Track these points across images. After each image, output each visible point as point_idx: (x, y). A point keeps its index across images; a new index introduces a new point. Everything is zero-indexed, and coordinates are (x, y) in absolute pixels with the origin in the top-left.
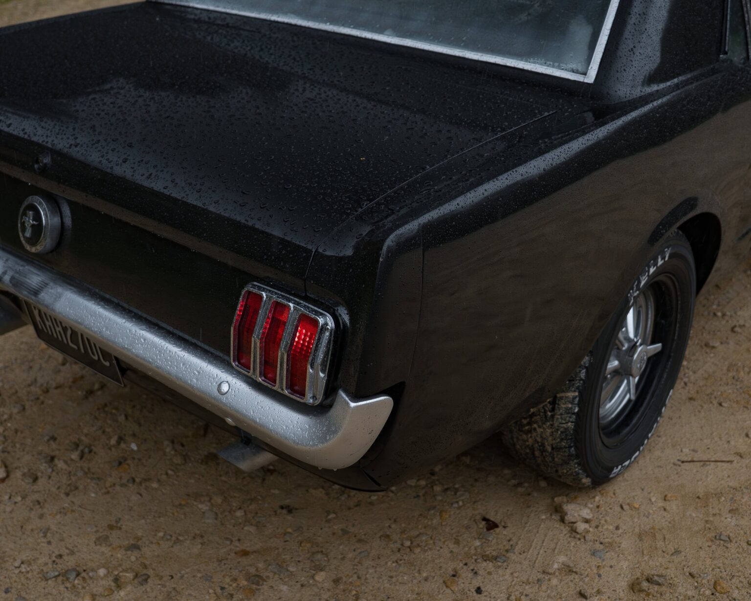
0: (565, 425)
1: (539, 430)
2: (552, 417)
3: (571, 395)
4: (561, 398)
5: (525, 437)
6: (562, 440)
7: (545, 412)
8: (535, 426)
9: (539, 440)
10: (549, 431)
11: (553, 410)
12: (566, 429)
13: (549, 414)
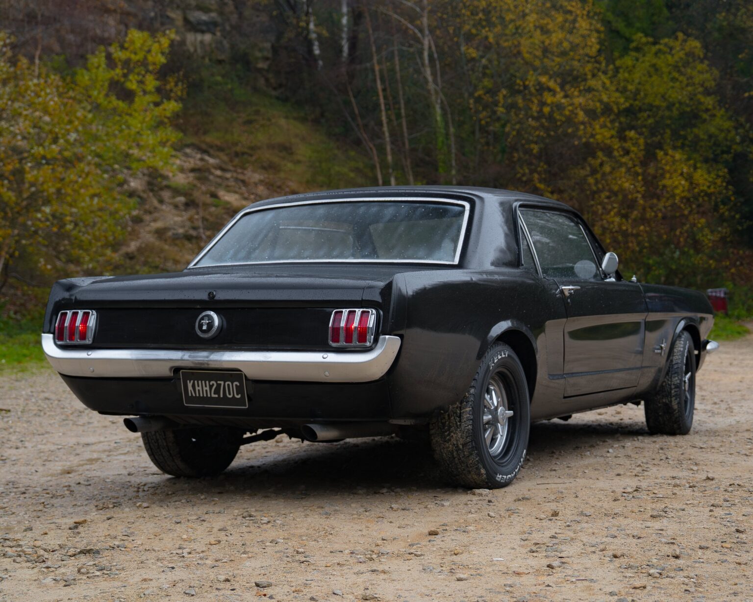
0: (467, 428)
1: (455, 436)
2: (460, 425)
3: (468, 409)
4: (464, 412)
5: (447, 445)
6: (467, 437)
7: (456, 423)
8: (452, 434)
9: (455, 443)
10: (460, 434)
11: (460, 421)
12: (468, 430)
13: (459, 423)
